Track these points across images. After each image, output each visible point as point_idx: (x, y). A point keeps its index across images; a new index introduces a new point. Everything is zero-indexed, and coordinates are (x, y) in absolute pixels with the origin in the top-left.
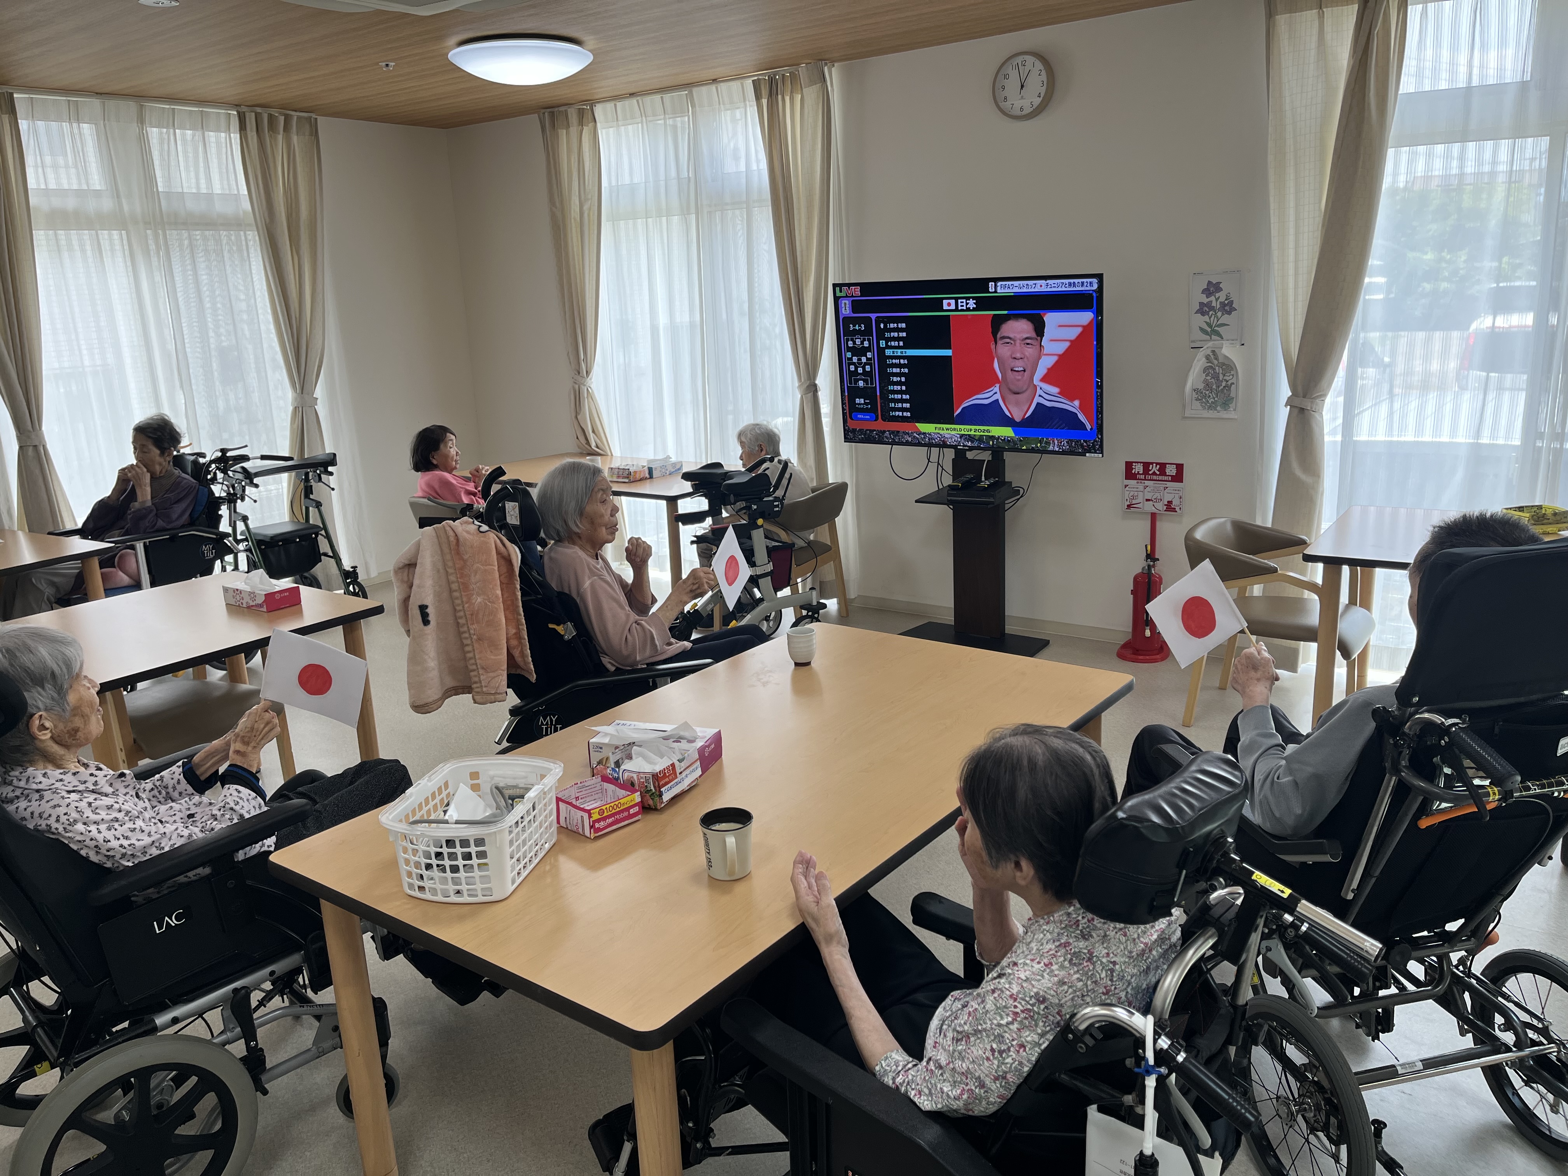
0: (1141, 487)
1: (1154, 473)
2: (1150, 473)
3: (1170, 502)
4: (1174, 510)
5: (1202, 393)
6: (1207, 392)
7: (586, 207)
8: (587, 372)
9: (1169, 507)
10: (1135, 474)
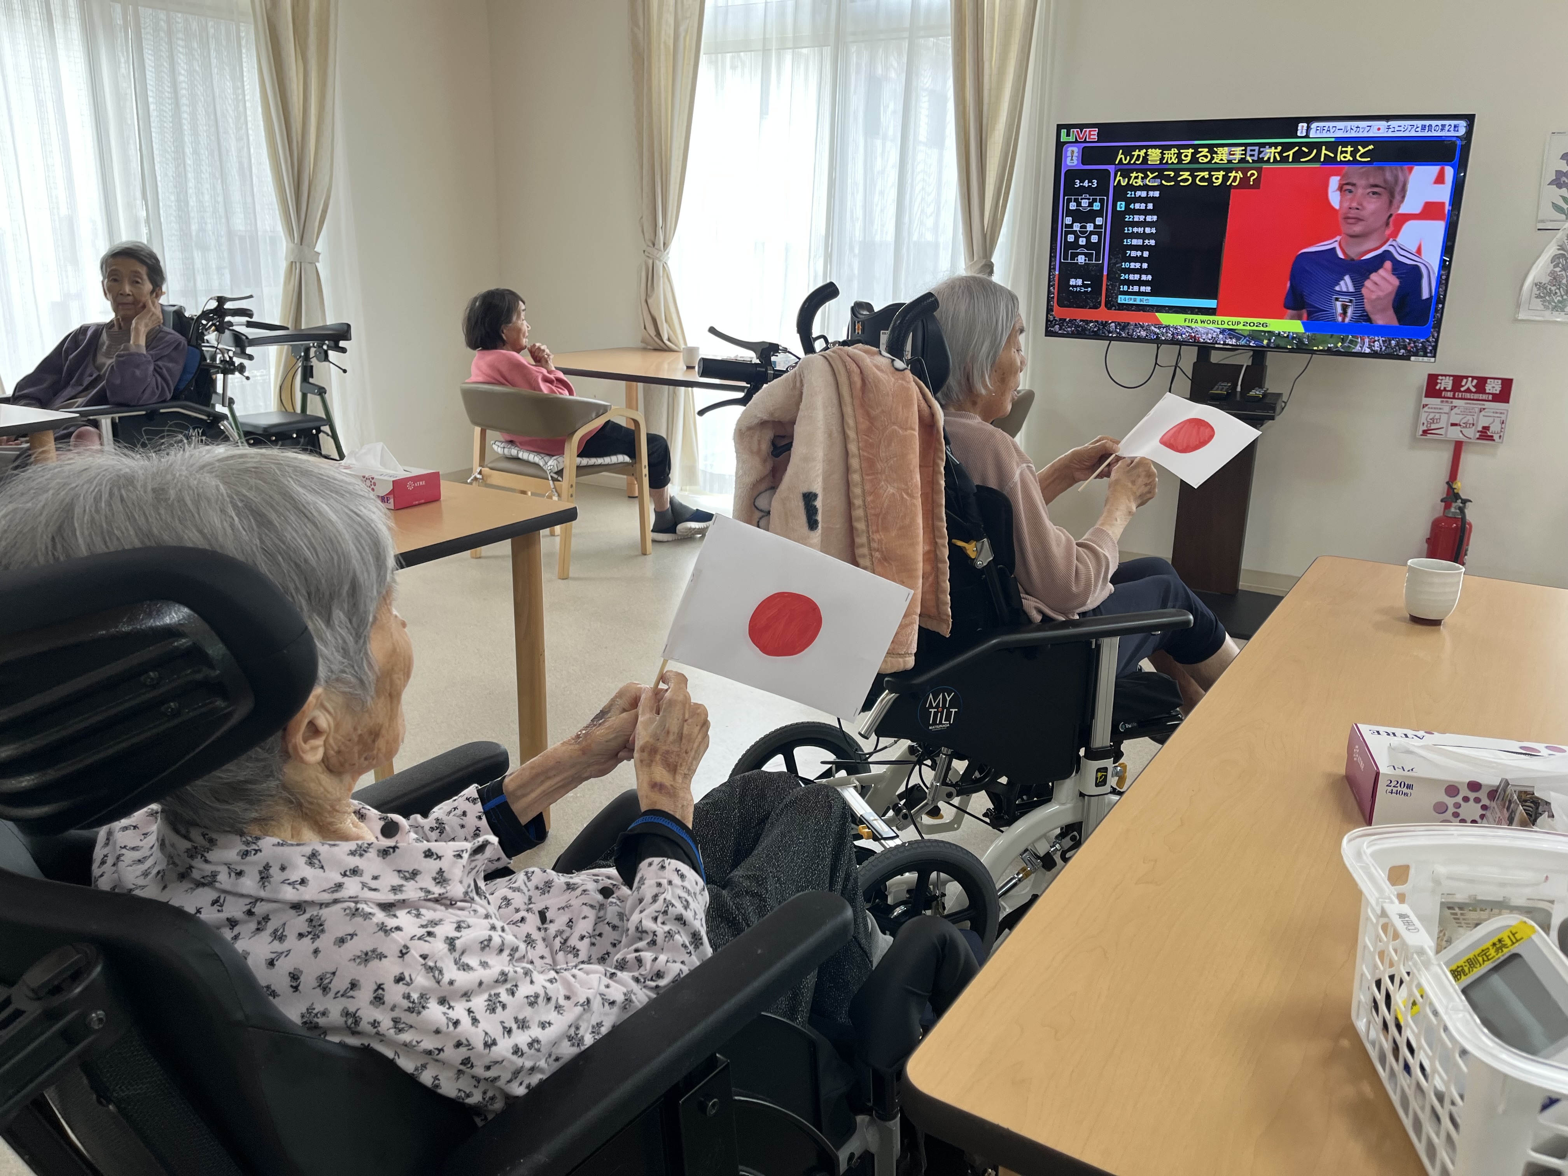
0: (1446, 408)
1: (1468, 391)
2: (1462, 389)
3: (1486, 428)
4: (1491, 438)
5: (1546, 288)
6: (1553, 288)
7: (682, 29)
8: (664, 244)
9: (1485, 434)
10: (1440, 391)
